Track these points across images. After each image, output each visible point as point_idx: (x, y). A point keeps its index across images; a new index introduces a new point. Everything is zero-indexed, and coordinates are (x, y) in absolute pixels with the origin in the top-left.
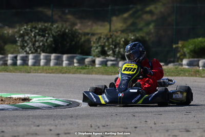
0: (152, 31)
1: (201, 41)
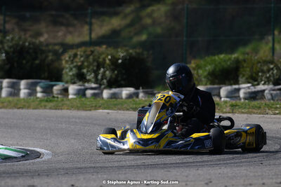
1: (224, 59)
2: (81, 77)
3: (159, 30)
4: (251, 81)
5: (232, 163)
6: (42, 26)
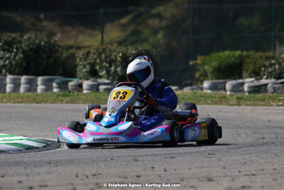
0: (162, 42)
1: (228, 55)
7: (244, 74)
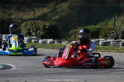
2: (29, 34)
3: (64, 14)
4: (104, 37)
5: (96, 73)
6: (13, 11)
7: (100, 37)
